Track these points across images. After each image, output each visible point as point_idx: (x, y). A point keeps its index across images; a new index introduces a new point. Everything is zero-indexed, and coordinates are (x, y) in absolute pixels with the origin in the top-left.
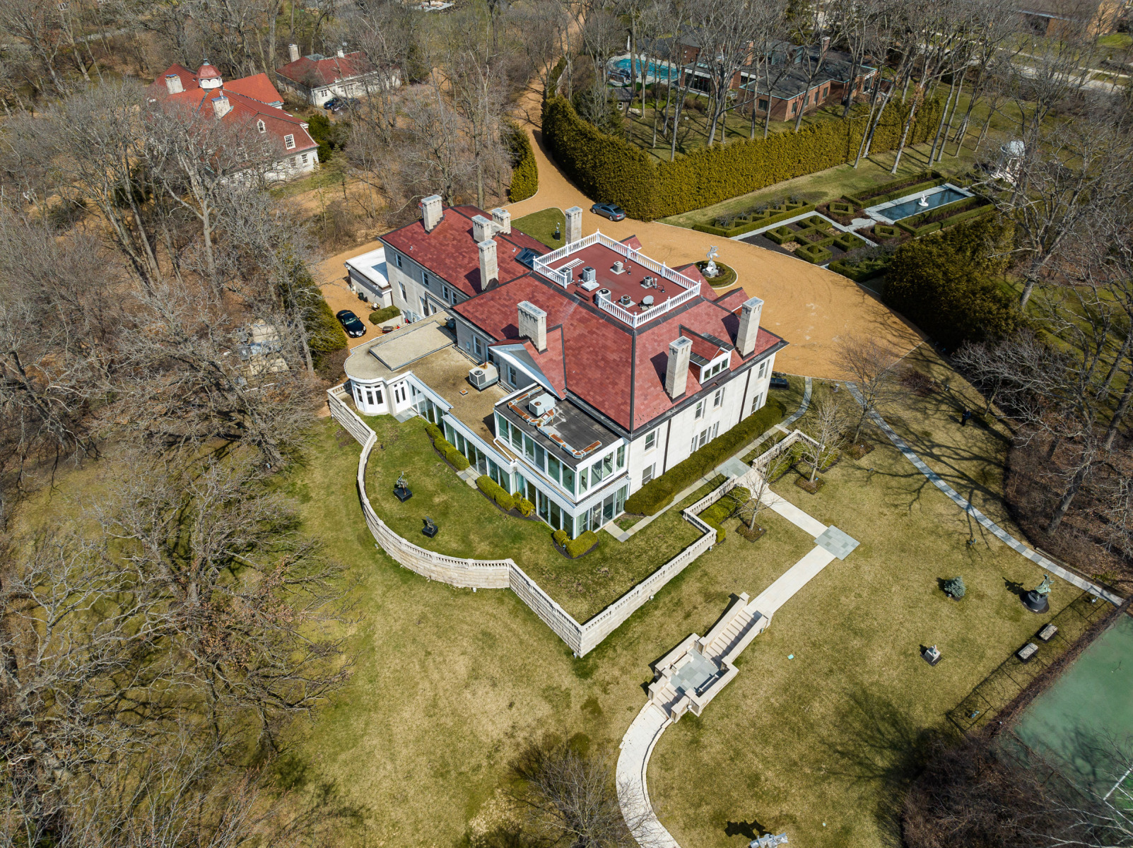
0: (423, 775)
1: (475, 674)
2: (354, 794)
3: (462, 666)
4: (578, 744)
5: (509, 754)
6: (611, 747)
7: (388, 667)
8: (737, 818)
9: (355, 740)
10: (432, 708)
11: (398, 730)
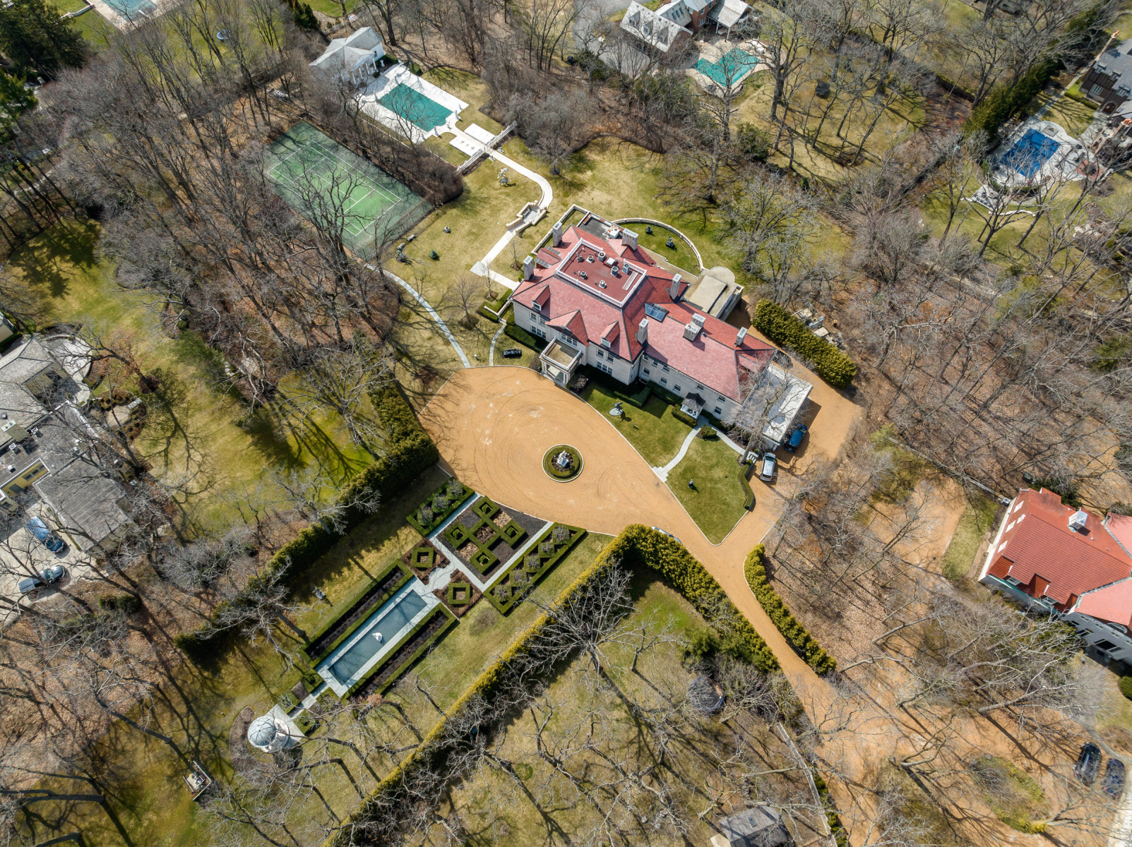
0: (613, 181)
1: (610, 203)
2: (631, 173)
3: (615, 205)
4: (566, 195)
5: (588, 188)
6: (555, 196)
7: (641, 202)
8: (512, 188)
9: (639, 183)
10: (619, 194)
11: (626, 187)
